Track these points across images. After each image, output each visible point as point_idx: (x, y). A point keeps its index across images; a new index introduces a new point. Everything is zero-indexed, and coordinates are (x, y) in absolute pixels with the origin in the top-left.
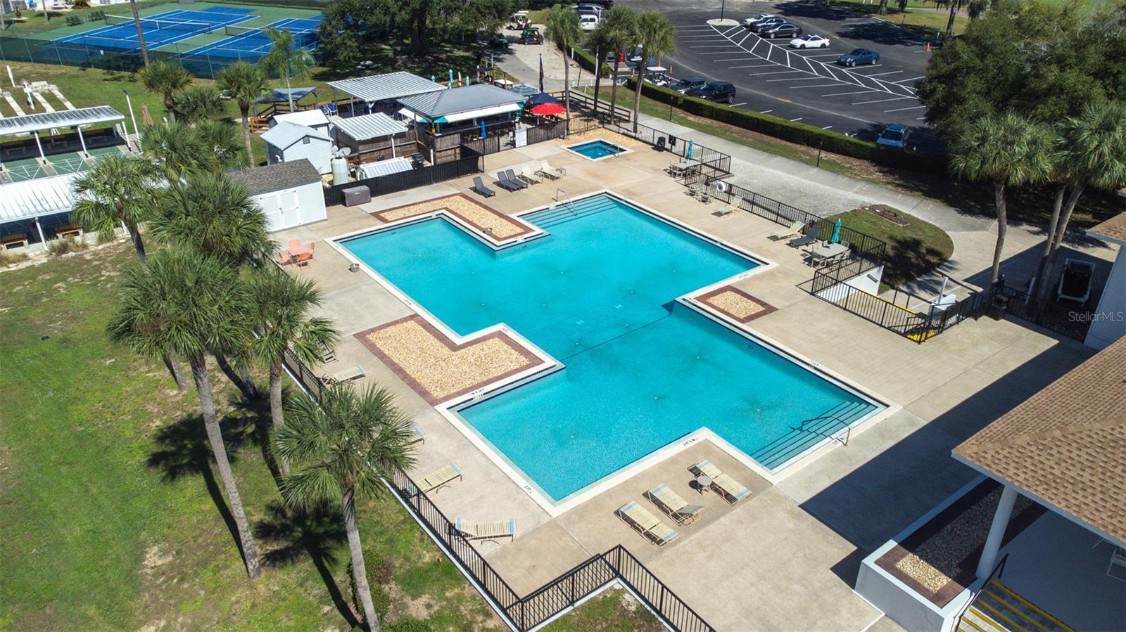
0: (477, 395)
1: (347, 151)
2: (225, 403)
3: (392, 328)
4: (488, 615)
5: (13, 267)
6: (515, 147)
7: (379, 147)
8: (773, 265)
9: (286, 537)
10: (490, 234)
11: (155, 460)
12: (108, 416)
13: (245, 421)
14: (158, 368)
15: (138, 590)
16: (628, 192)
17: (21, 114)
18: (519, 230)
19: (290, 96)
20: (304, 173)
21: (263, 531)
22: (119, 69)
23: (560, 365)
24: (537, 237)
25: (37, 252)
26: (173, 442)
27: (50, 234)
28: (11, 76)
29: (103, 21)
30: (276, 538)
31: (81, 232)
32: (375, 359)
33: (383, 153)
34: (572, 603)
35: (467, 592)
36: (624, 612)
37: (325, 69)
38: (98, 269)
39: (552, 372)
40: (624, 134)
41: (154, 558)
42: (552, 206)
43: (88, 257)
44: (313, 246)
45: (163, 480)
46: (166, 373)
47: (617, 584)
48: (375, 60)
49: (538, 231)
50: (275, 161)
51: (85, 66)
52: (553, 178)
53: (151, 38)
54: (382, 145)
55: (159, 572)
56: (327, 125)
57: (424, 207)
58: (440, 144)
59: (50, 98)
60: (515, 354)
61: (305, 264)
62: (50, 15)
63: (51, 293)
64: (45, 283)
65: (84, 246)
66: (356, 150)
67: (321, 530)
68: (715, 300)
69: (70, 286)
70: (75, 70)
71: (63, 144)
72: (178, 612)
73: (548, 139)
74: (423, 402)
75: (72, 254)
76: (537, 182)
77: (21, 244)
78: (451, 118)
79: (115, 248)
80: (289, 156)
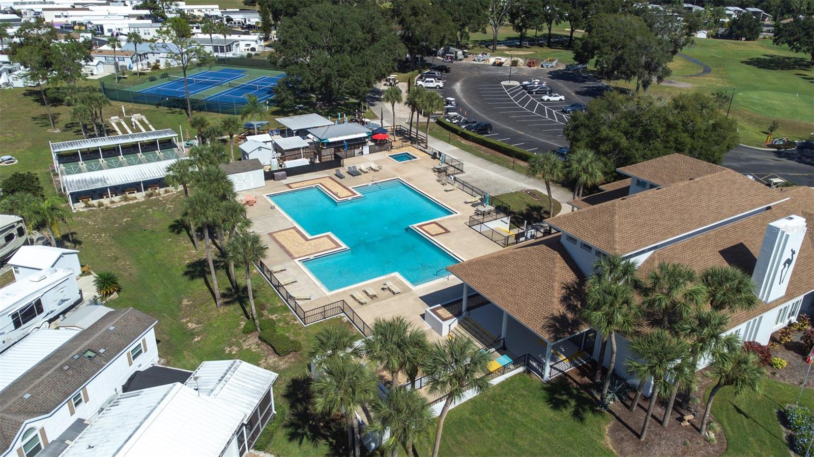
0: (312, 257)
1: (279, 154)
2: (214, 255)
3: (284, 232)
4: (296, 320)
5: (131, 202)
6: (363, 154)
7: (294, 153)
8: (459, 213)
9: (231, 297)
10: (337, 195)
11: (186, 273)
12: (169, 259)
13: (221, 262)
14: (189, 243)
15: (180, 310)
16: (409, 179)
17: (130, 132)
18: (351, 194)
19: (255, 126)
20: (256, 165)
21: (224, 296)
22: (175, 107)
23: (349, 248)
24: (358, 198)
25: (140, 196)
26: (193, 268)
27: (146, 189)
28: (124, 111)
29: (167, 78)
30: (228, 298)
31: (158, 188)
32: (274, 243)
33: (297, 156)
34: (325, 318)
35: (291, 314)
36: (342, 322)
37: (278, 108)
38: (165, 204)
39: (345, 250)
40: (420, 150)
41: (185, 302)
42: (370, 184)
43: (161, 199)
44: (256, 197)
45: (189, 279)
46: (192, 244)
47: (343, 315)
48: (305, 104)
49: (359, 195)
50: (245, 158)
51: (158, 105)
52: (375, 171)
53: (191, 89)
54: (296, 152)
55: (187, 306)
56: (271, 141)
57: (310, 182)
58: (324, 152)
59: (142, 122)
60: (331, 243)
61: (252, 205)
62: (141, 74)
63: (147, 213)
64: (144, 209)
65: (159, 194)
66: (284, 154)
67: (244, 295)
68: (425, 228)
69: (154, 210)
70: (153, 107)
71: (149, 147)
72: (193, 316)
73: (381, 151)
74: (289, 258)
75: (154, 197)
76: (367, 172)
77: (134, 193)
78: (331, 140)
79: (172, 195)
80: (251, 157)
